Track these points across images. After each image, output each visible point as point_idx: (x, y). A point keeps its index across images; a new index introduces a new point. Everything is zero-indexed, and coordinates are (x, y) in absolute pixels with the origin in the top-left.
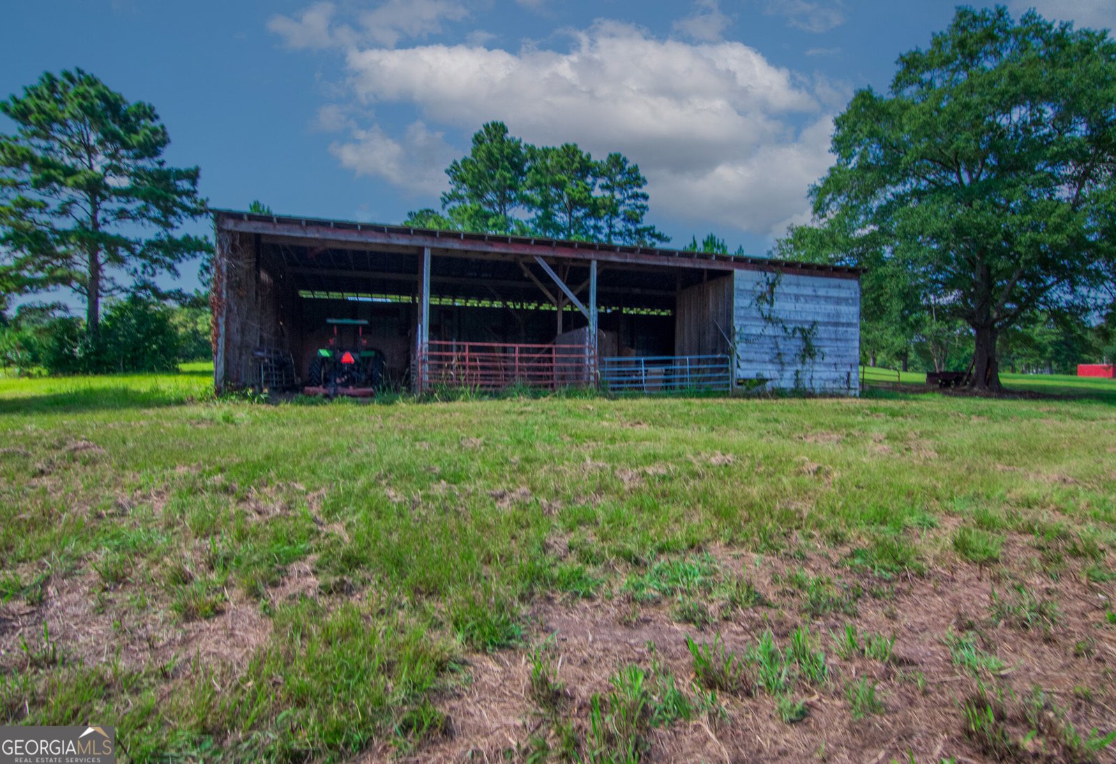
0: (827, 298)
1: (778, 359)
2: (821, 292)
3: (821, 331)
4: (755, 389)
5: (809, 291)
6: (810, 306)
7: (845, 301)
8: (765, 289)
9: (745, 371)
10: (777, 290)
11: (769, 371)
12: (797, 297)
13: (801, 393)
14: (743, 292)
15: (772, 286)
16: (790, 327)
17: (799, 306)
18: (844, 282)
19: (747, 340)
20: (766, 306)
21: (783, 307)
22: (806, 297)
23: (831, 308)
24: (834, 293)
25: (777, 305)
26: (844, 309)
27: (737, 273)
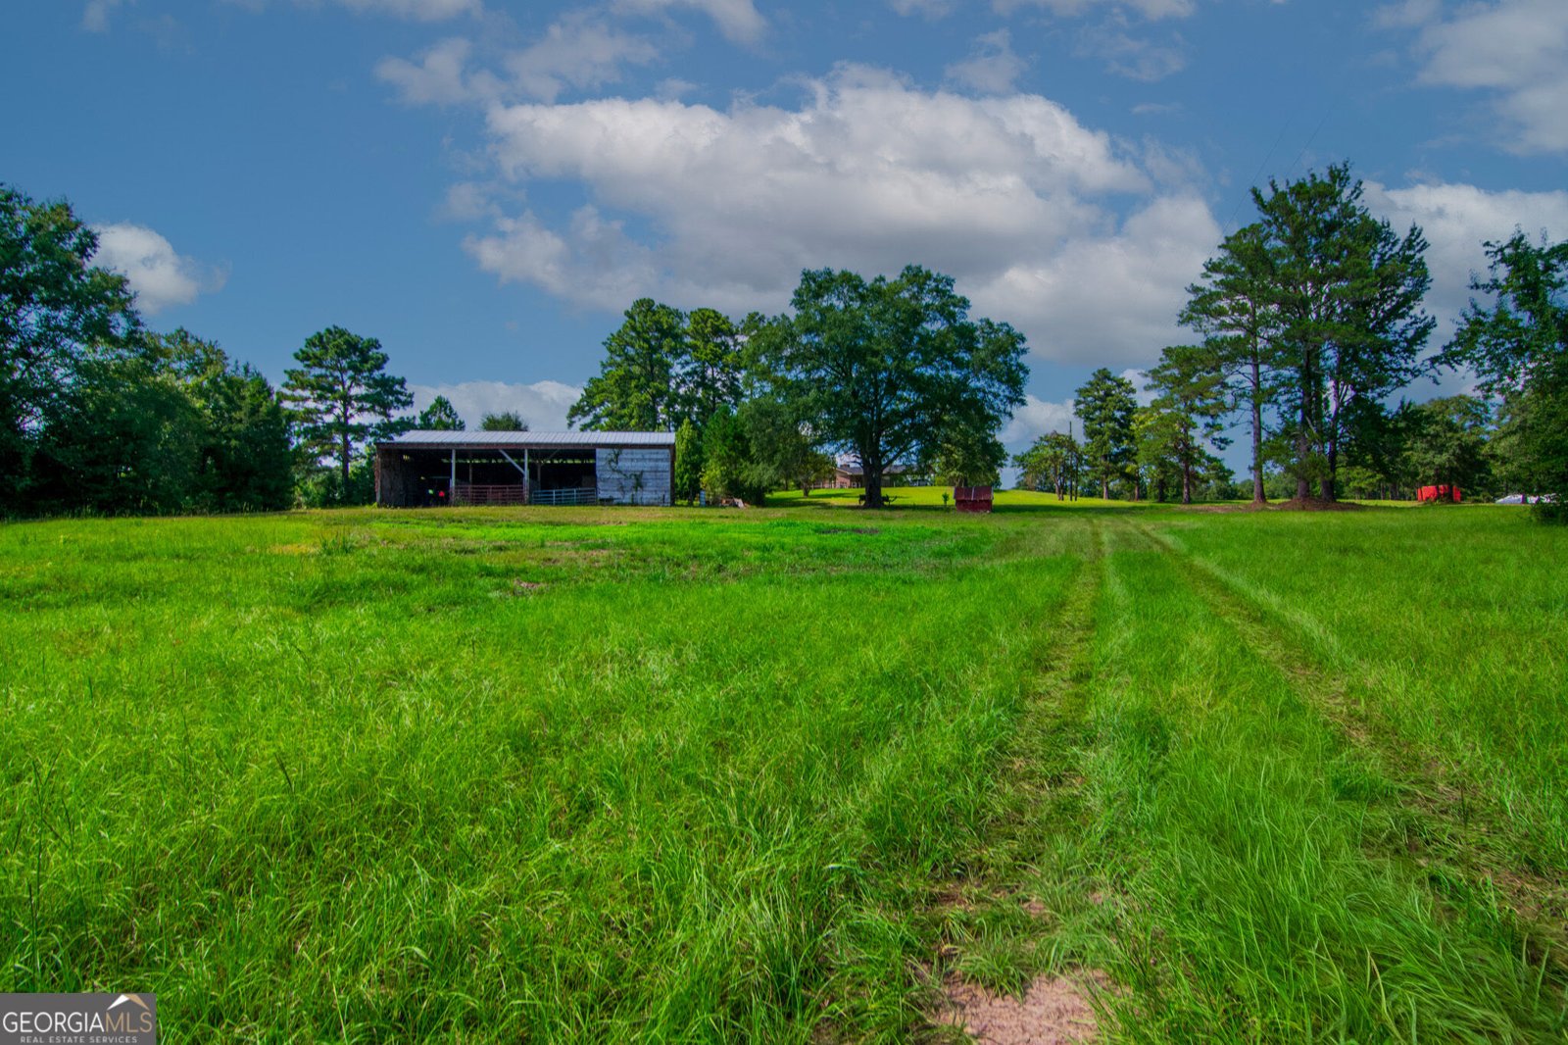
0: (650, 459)
1: (622, 489)
2: (647, 456)
3: (646, 475)
4: (608, 502)
5: (639, 456)
6: (640, 464)
7: (662, 460)
8: (613, 456)
9: (602, 495)
10: (620, 457)
11: (617, 495)
12: (632, 460)
13: (634, 504)
14: (601, 459)
15: (617, 455)
16: (628, 474)
17: (634, 464)
18: (661, 451)
19: (604, 480)
20: (613, 464)
21: (623, 465)
22: (638, 460)
23: (652, 464)
24: (655, 456)
25: (620, 464)
26: (660, 464)
27: (598, 450)
